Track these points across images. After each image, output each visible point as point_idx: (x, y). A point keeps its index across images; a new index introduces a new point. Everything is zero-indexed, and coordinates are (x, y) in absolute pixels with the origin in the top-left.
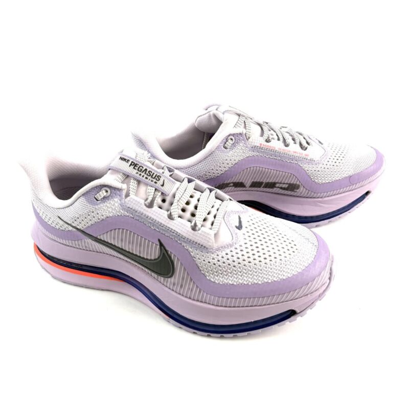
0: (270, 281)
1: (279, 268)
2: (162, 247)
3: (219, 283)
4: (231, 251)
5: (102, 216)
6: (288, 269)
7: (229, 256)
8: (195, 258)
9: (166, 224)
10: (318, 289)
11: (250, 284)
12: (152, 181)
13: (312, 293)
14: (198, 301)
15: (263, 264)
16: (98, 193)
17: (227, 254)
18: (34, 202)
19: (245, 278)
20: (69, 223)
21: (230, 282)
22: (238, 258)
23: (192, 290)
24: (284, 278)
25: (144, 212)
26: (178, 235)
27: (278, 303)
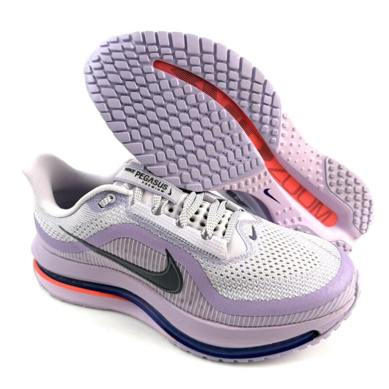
0: (290, 297)
1: (300, 283)
2: (170, 258)
3: (233, 299)
4: (246, 263)
5: (106, 224)
6: (311, 283)
7: (244, 268)
8: (205, 269)
9: (174, 232)
10: (344, 306)
11: (268, 300)
12: (159, 190)
13: (337, 311)
14: (208, 320)
15: (282, 277)
16: (103, 199)
17: (241, 266)
18: (35, 213)
19: (262, 293)
20: (71, 232)
21: (246, 298)
22: (254, 271)
23: (202, 307)
24: (307, 293)
25: (151, 219)
26: (188, 244)
27: (300, 322)
